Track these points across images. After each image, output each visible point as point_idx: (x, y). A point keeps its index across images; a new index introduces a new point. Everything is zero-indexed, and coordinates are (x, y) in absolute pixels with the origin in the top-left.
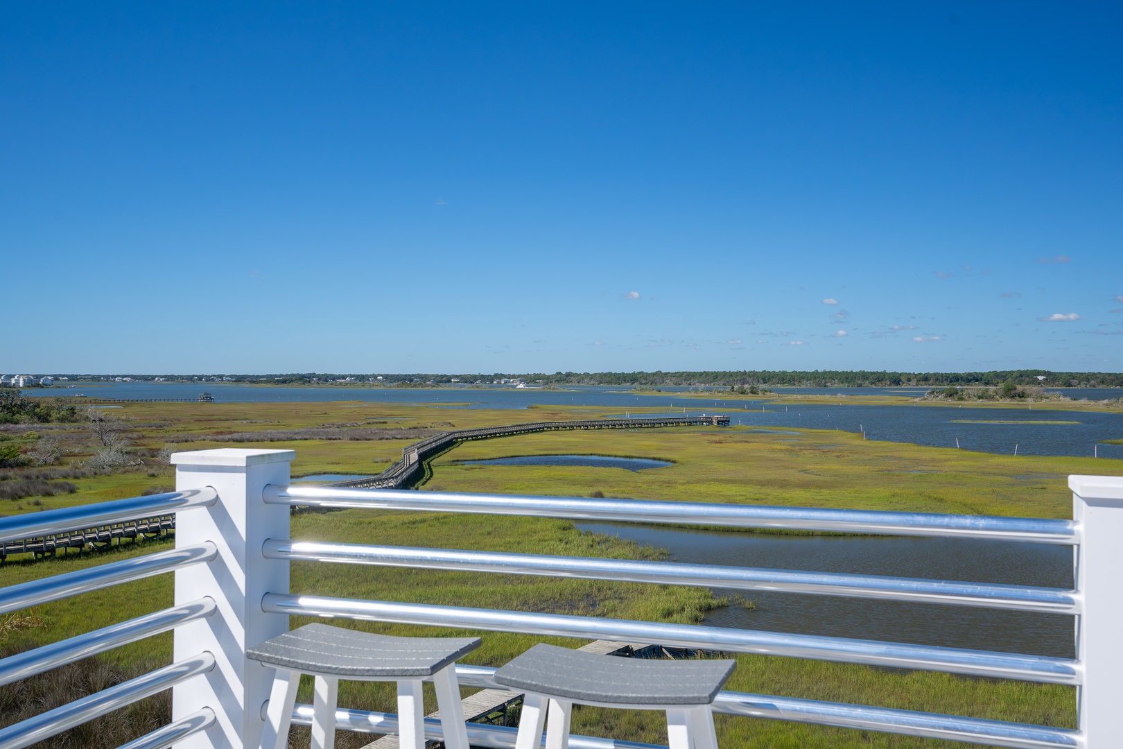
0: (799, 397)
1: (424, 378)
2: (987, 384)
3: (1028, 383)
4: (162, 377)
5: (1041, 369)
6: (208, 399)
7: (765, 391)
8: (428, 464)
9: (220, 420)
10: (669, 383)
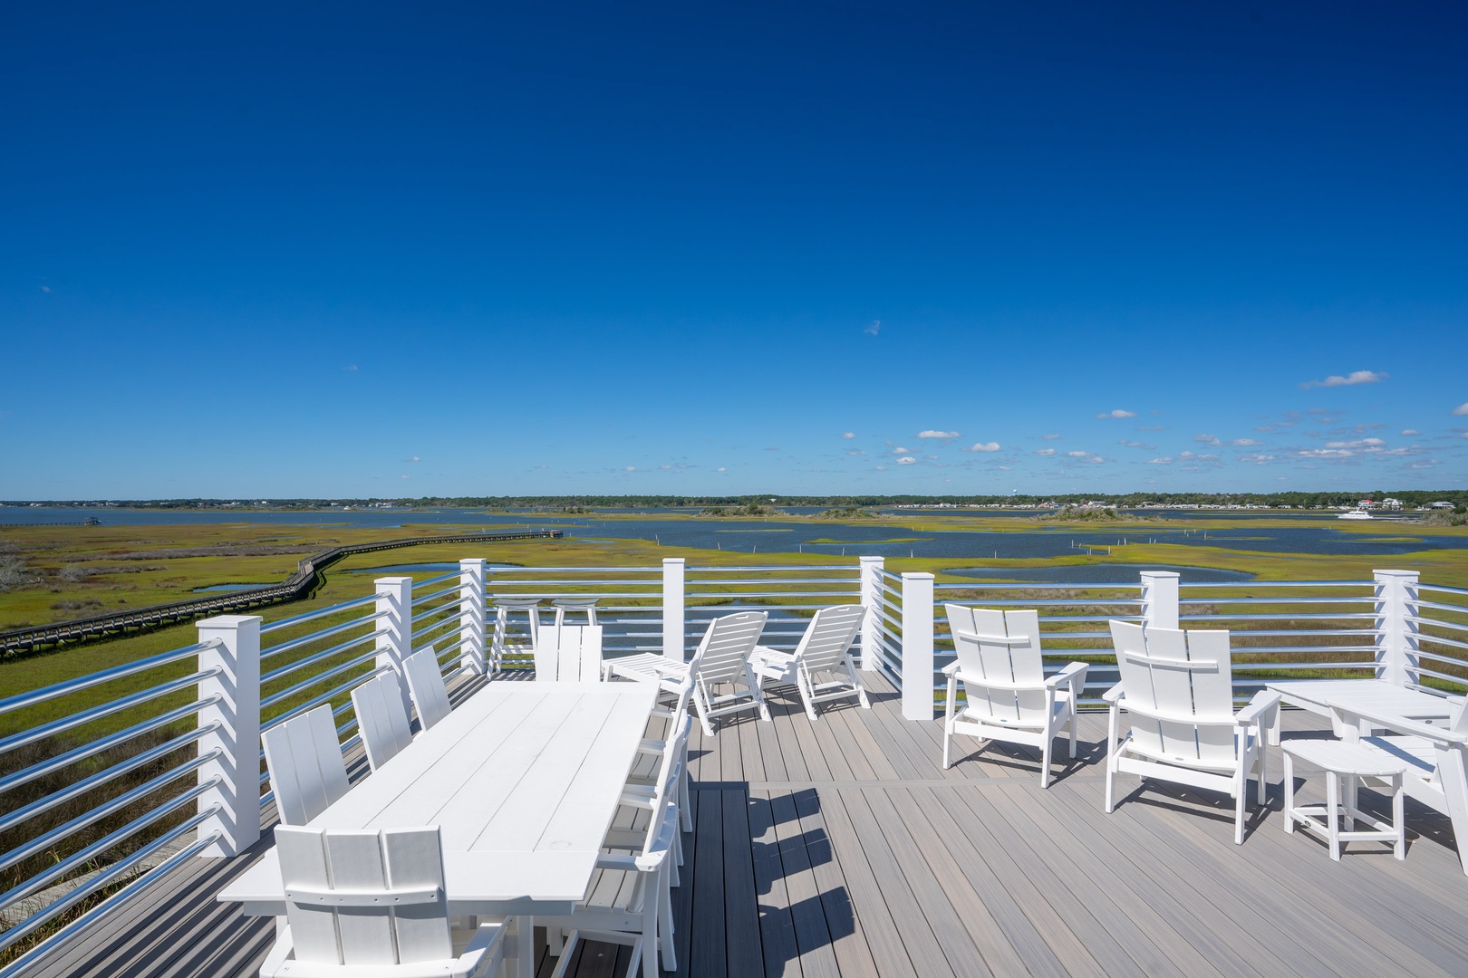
0: (613, 515)
1: (306, 503)
2: (740, 505)
3: (765, 504)
4: (38, 503)
5: (773, 494)
6: (95, 522)
7: (588, 511)
8: (321, 573)
9: (113, 541)
10: (515, 505)
